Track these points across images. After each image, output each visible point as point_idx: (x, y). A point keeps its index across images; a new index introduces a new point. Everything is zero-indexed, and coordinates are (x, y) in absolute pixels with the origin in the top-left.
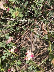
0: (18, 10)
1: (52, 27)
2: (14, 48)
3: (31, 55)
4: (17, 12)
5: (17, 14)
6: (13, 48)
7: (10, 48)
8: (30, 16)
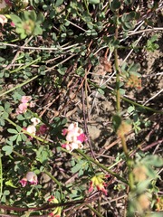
0: (30, 17)
1: (144, 64)
2: (35, 124)
3: (79, 135)
4: (28, 21)
5: (30, 28)
6: (32, 123)
7: (25, 124)
8: (76, 36)
